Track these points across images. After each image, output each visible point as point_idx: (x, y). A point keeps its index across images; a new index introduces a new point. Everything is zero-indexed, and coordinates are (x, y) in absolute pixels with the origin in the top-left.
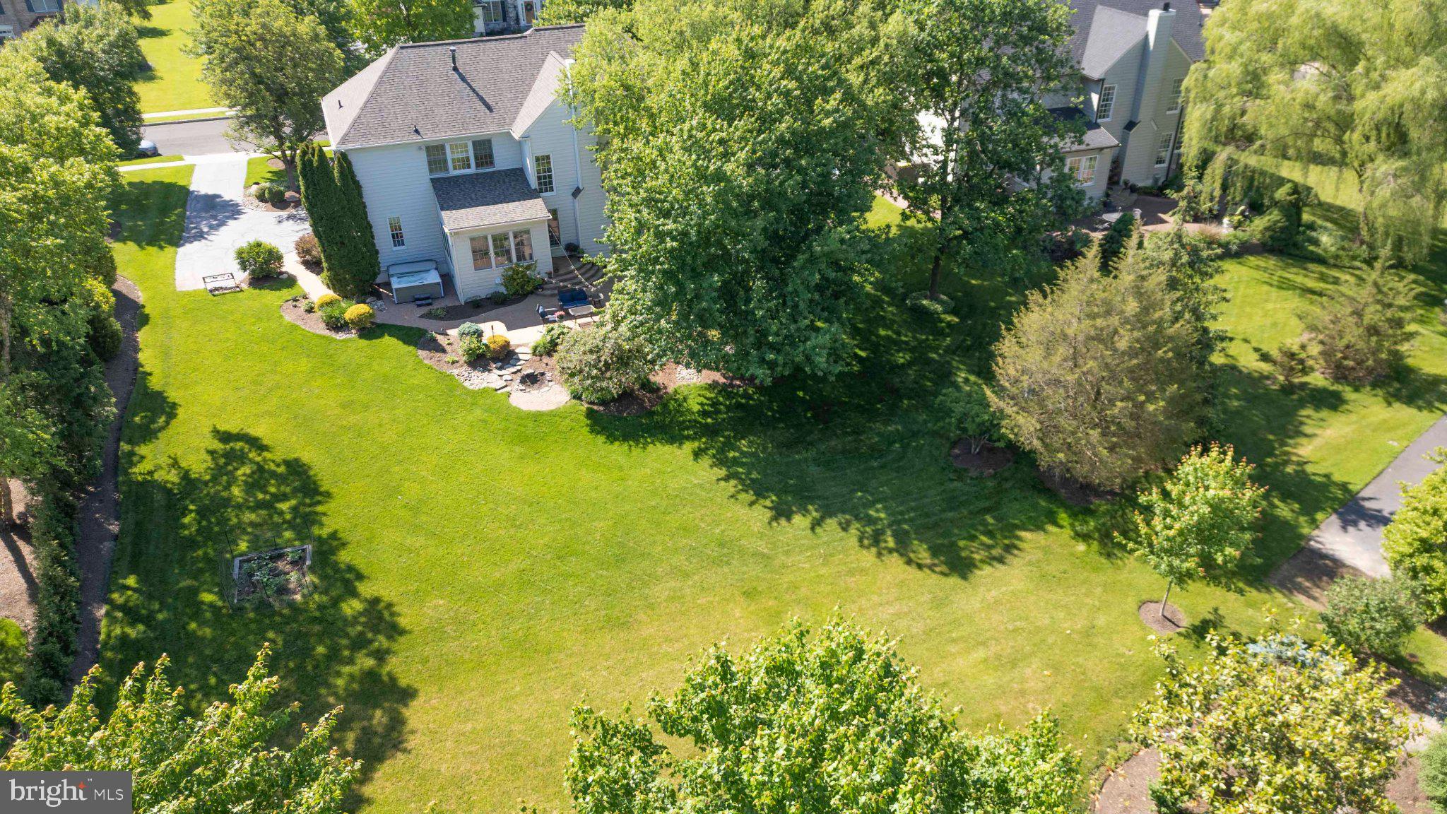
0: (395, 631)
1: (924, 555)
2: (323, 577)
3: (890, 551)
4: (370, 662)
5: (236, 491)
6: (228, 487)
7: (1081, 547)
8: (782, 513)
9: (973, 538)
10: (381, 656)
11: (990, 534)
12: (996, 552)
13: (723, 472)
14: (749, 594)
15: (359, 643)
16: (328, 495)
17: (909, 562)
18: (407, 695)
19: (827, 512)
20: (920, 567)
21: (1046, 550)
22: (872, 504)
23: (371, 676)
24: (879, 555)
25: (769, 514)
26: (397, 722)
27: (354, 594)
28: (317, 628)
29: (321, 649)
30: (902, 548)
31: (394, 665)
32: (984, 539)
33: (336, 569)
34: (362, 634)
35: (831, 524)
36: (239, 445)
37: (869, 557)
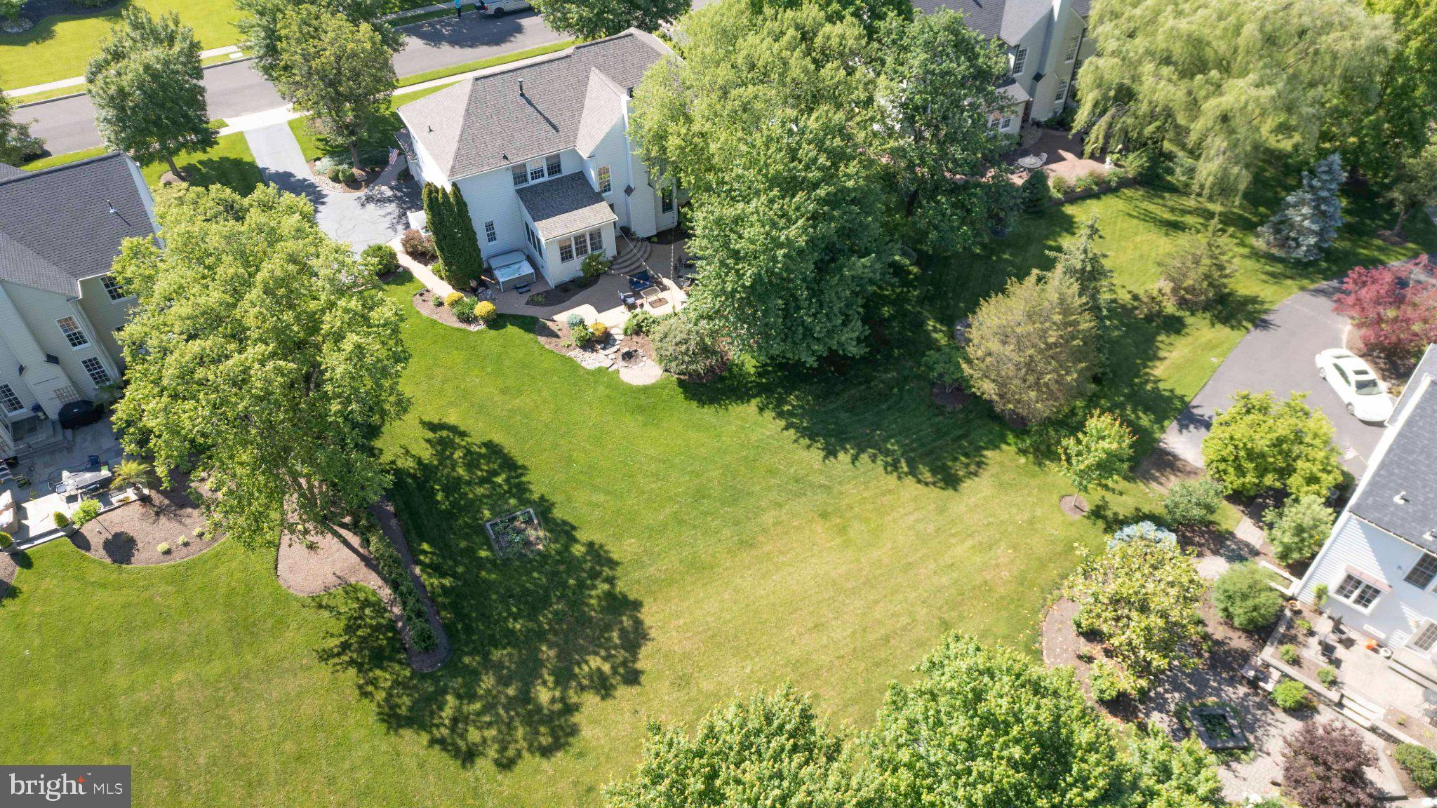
0: (613, 564)
1: (928, 476)
2: (551, 531)
3: (906, 474)
4: (606, 587)
5: (461, 471)
6: (453, 469)
7: (1023, 460)
8: (831, 452)
9: (956, 459)
10: (611, 580)
11: (966, 455)
12: (973, 468)
13: (783, 423)
14: (824, 515)
15: (595, 575)
16: (524, 467)
17: (919, 481)
18: (637, 605)
19: (861, 450)
20: (927, 484)
21: (1001, 464)
22: (886, 440)
23: (610, 595)
24: (899, 478)
25: (822, 454)
26: (638, 623)
27: (575, 540)
28: (562, 568)
29: (572, 582)
30: (913, 472)
31: (621, 586)
32: (963, 459)
33: (557, 524)
34: (592, 568)
35: (864, 457)
36: (444, 433)
37: (892, 480)
